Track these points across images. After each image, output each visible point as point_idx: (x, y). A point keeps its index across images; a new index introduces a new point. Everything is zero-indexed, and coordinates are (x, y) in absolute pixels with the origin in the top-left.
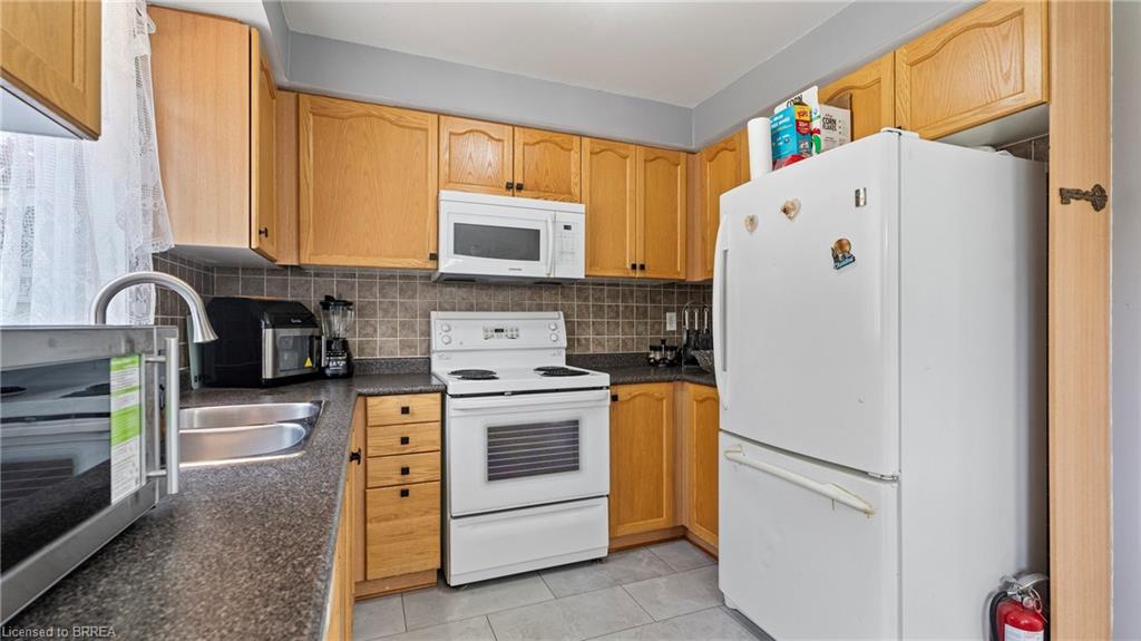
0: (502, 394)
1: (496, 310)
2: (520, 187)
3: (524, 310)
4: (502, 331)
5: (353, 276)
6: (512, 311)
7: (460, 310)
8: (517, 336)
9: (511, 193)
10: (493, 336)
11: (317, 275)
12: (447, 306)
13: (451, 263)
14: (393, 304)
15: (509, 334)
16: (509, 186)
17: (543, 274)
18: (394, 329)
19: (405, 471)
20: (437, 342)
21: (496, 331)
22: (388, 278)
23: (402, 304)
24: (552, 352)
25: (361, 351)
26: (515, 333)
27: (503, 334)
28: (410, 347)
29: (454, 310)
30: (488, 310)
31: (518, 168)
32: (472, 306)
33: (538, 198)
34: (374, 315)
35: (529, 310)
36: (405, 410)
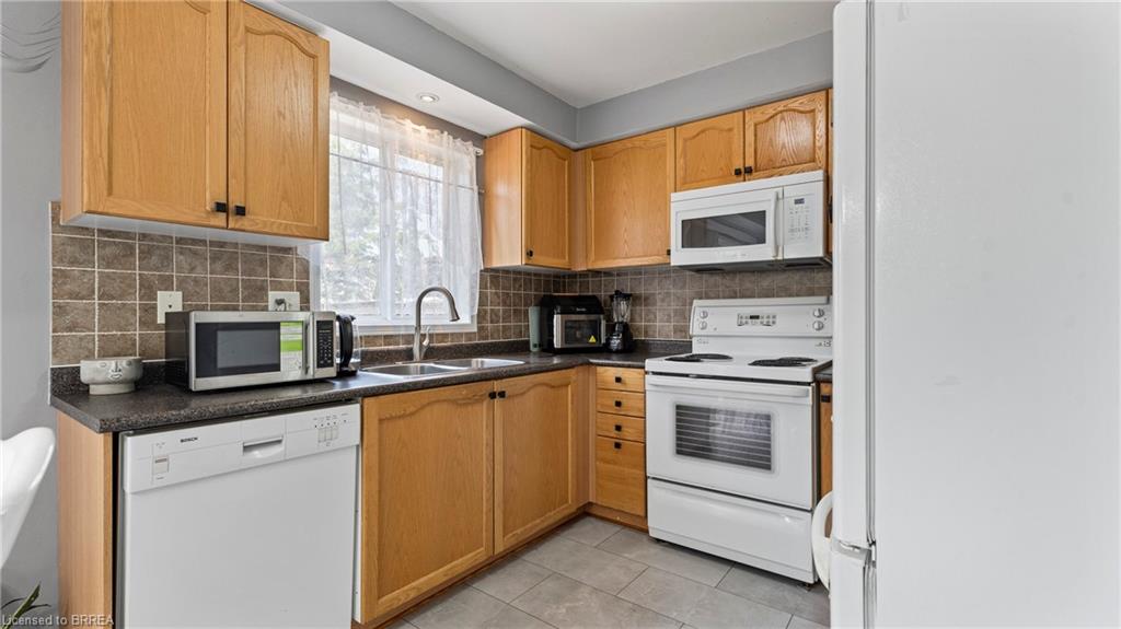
0: (687, 376)
1: (759, 297)
2: (749, 171)
3: (790, 296)
4: (757, 317)
5: (640, 273)
6: (778, 297)
7: (724, 298)
8: (774, 323)
9: (742, 178)
10: (747, 323)
11: (618, 275)
12: (713, 296)
13: (682, 256)
14: (668, 294)
15: (765, 321)
16: (738, 172)
17: (770, 257)
18: (669, 315)
19: (618, 428)
20: (695, 328)
21: (752, 317)
22: (665, 272)
23: (674, 295)
24: (818, 342)
25: (646, 334)
26: (771, 320)
27: (758, 321)
28: (681, 331)
29: (718, 297)
30: (752, 296)
31: (750, 151)
32: (735, 293)
33: (772, 176)
34: (655, 304)
35: (798, 295)
36: (618, 380)
